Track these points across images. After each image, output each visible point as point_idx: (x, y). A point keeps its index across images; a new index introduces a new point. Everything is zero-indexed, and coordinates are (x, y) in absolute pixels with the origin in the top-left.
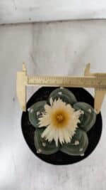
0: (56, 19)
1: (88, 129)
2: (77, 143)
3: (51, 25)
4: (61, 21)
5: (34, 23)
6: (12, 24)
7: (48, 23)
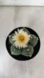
0: (26, 5)
1: (34, 46)
2: (28, 50)
3: (23, 7)
4: (28, 6)
5: (16, 6)
6: (7, 6)
7: (22, 6)
